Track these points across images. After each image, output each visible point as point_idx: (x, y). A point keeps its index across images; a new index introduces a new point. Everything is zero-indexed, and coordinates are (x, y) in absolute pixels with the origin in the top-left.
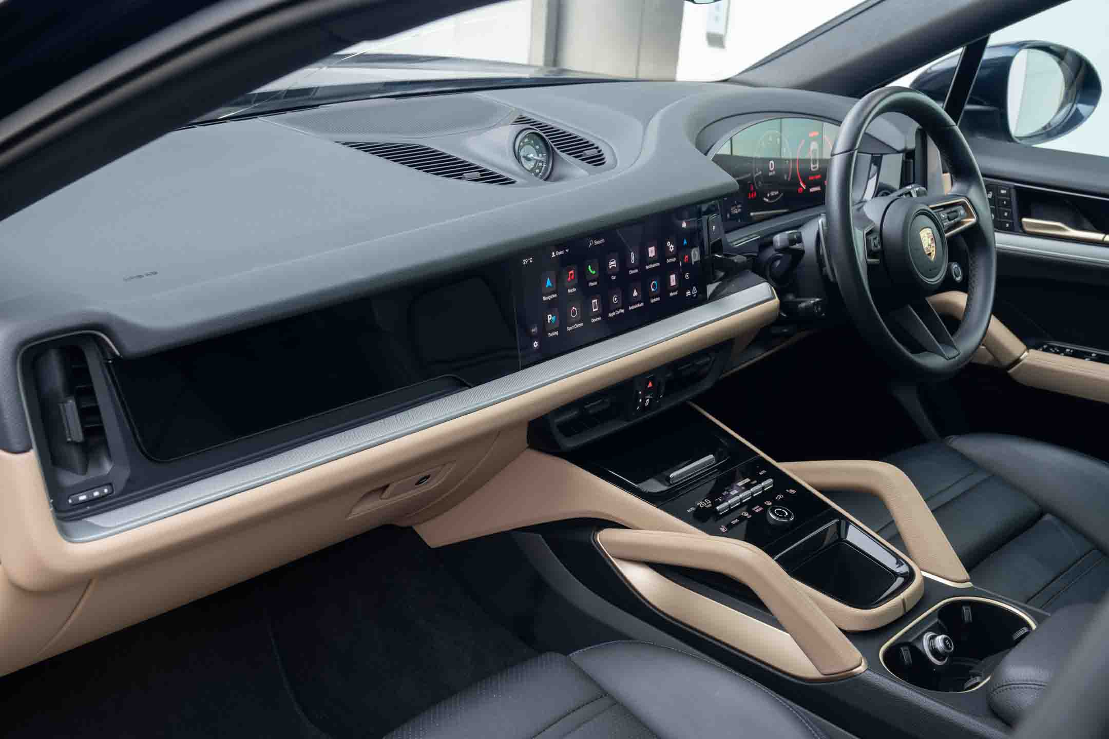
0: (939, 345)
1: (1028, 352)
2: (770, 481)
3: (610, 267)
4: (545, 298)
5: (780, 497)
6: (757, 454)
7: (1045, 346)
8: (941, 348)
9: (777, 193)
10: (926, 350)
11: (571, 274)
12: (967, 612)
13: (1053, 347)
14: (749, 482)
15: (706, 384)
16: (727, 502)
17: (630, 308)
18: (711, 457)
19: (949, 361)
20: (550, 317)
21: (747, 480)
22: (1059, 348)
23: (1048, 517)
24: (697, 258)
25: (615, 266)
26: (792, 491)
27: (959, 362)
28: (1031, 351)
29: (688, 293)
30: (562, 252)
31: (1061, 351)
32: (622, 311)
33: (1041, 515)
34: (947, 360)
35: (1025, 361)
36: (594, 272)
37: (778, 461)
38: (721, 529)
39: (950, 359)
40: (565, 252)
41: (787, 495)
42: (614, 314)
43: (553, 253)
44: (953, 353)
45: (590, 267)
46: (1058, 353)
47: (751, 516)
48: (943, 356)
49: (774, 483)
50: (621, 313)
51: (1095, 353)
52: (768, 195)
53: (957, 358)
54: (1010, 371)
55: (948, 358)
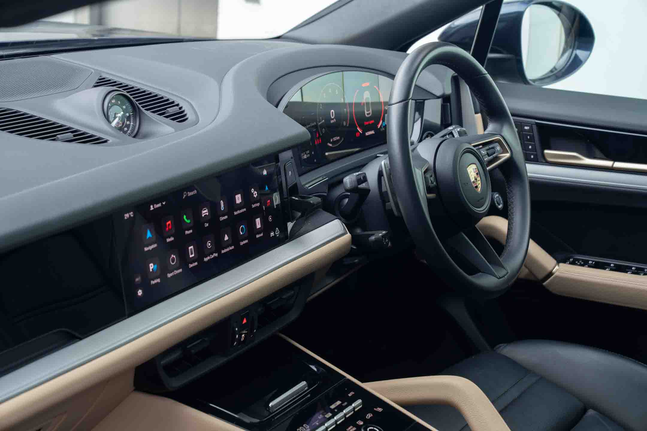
0: (490, 266)
1: (558, 266)
2: (360, 401)
3: (203, 216)
4: (146, 249)
5: (369, 416)
6: (344, 377)
7: (571, 260)
8: (491, 268)
9: (338, 138)
10: (480, 272)
11: (169, 224)
13: (578, 260)
14: (341, 404)
15: (293, 315)
16: (324, 425)
17: (223, 252)
18: (304, 383)
19: (501, 279)
20: (152, 266)
21: (339, 403)
22: (583, 260)
23: (591, 412)
24: (277, 202)
25: (207, 214)
26: (380, 410)
27: (509, 280)
28: (561, 264)
29: (272, 234)
30: (159, 205)
31: (585, 263)
32: (216, 255)
33: (585, 411)
34: (499, 279)
35: (557, 274)
36: (188, 221)
37: (362, 381)
39: (500, 278)
40: (162, 204)
41: (375, 413)
42: (209, 258)
43: (152, 206)
44: (503, 272)
45: (185, 217)
46: (583, 265)
48: (496, 276)
49: (363, 403)
50: (215, 257)
51: (613, 264)
52: (331, 140)
53: (506, 277)
54: (544, 284)
55: (499, 277)
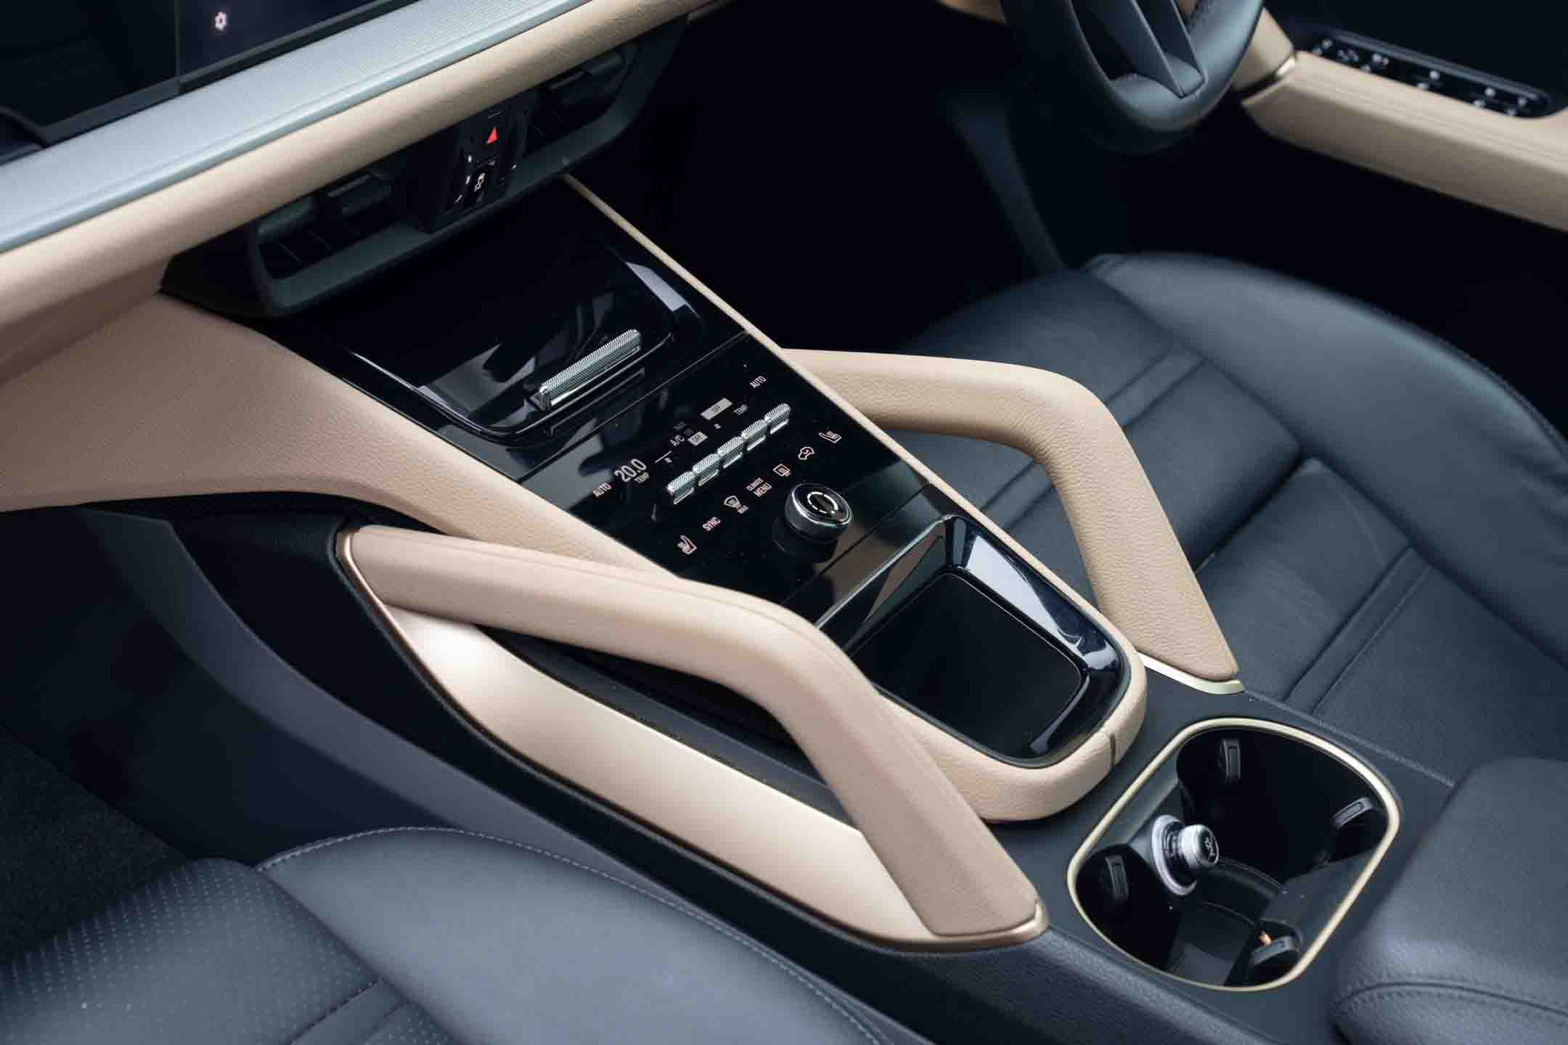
0: (1164, 57)
1: (1296, 58)
2: (784, 409)
5: (806, 453)
6: (741, 329)
7: (1327, 44)
10: (1135, 70)
12: (1231, 753)
13: (1346, 47)
14: (730, 409)
15: (609, 128)
16: (691, 470)
18: (632, 335)
19: (1185, 100)
21: (724, 404)
22: (1358, 50)
23: (1313, 467)
26: (834, 437)
27: (1205, 100)
28: (1303, 56)
31: (1361, 61)
33: (1297, 462)
34: (1180, 97)
35: (1288, 81)
37: (784, 344)
38: (680, 545)
39: (1185, 95)
41: (822, 446)
44: (1186, 77)
46: (1356, 65)
47: (745, 508)
48: (1167, 83)
49: (792, 416)
51: (1439, 71)
53: (1198, 93)
54: (1249, 102)
55: (1181, 95)
